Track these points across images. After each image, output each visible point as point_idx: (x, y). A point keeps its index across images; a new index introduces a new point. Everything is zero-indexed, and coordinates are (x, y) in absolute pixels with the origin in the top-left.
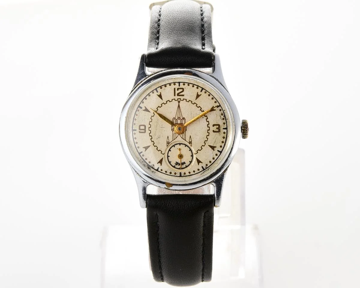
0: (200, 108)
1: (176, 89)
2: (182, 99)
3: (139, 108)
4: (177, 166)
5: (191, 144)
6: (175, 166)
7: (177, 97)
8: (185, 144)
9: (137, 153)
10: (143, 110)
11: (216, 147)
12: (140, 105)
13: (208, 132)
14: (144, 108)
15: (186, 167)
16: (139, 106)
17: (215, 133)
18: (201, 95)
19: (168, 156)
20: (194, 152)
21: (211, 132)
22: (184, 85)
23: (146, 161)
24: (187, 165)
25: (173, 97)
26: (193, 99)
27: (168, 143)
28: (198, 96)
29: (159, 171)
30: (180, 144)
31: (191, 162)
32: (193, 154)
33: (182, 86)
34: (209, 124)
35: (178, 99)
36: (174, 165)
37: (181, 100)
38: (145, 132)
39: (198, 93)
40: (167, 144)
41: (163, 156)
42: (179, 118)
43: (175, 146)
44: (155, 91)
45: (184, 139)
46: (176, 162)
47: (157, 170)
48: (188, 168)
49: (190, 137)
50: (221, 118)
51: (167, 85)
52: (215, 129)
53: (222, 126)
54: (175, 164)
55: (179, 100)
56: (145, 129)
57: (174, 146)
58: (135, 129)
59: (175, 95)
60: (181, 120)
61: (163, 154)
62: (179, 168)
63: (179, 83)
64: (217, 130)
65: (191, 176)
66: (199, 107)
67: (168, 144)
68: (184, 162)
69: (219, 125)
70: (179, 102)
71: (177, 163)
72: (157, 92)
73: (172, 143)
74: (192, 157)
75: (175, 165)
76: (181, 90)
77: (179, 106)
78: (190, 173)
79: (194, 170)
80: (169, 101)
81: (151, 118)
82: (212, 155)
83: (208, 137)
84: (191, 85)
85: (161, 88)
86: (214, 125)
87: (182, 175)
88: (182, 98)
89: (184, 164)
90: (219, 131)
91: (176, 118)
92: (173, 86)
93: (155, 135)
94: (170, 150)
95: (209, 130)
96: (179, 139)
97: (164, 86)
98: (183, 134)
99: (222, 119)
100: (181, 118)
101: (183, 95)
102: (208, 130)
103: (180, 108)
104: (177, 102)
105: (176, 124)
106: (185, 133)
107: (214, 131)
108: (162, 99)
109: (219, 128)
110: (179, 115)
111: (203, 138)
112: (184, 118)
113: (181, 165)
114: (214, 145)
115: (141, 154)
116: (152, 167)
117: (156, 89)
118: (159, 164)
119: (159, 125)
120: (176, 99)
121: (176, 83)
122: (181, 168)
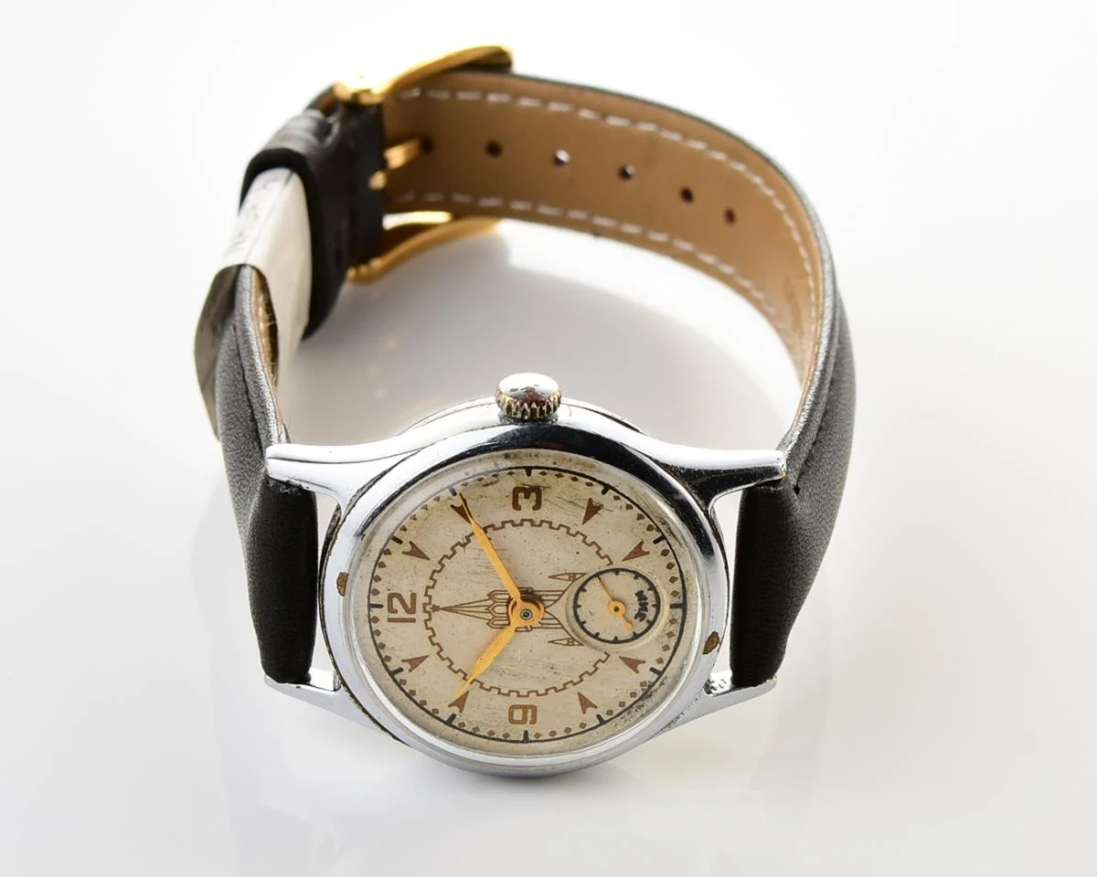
0: (458, 548)
1: (392, 616)
2: (426, 600)
3: (453, 723)
4: (650, 614)
5: (577, 576)
6: (648, 621)
7: (420, 615)
8: (575, 592)
9: (599, 728)
10: (461, 711)
11: (590, 500)
12: (442, 721)
13: (540, 525)
14: (455, 710)
15: (652, 587)
16: (449, 723)
17: (543, 502)
18: (411, 543)
19: (616, 641)
20: (603, 564)
21: (537, 516)
22: (376, 592)
23: (628, 704)
24: (648, 587)
25: (420, 625)
26: (425, 568)
27: (571, 642)
28: (416, 552)
29: (665, 669)
30: (576, 606)
31: (637, 575)
32: (611, 567)
33: (382, 599)
34: (512, 522)
35: (425, 611)
36: (644, 625)
37: (430, 604)
38: (534, 709)
39: (404, 553)
40: (573, 645)
41: (614, 657)
42: (489, 609)
43: (582, 620)
44: (398, 677)
45: (560, 596)
46: (636, 618)
47: (660, 673)
48: (657, 582)
49: (554, 577)
50: (492, 483)
51: (378, 642)
52: (527, 504)
53: (520, 479)
54: (641, 620)
55: (428, 608)
56: (525, 708)
57: (582, 624)
58: (523, 733)
59: (414, 620)
60: (495, 602)
61: (609, 656)
62: (654, 609)
63: (371, 606)
64: (533, 495)
65: (684, 573)
66: (453, 549)
67: (576, 643)
68: (636, 594)
69: (516, 491)
70: (436, 608)
71: (641, 615)
72: (401, 670)
73: (573, 631)
74: (621, 573)
75: (645, 621)
76: (396, 601)
77: (449, 609)
78: (673, 580)
79: (665, 567)
80: (430, 638)
81: (486, 690)
82: (617, 512)
83: (555, 525)
84: (379, 572)
85: (388, 658)
86: (516, 506)
87: (680, 601)
88: (421, 599)
89: (644, 594)
90: (537, 490)
91: (490, 616)
92: (382, 625)
93: (544, 678)
94: (596, 636)
95: (531, 521)
96: (560, 610)
97: (381, 651)
98: (544, 598)
99: (495, 481)
100: (491, 602)
101: (414, 596)
102: (533, 525)
103: (456, 606)
104: (435, 615)
105: (508, 617)
106: (539, 594)
107: (537, 506)
108: (425, 658)
109: (528, 491)
110: (478, 609)
111: (558, 538)
112: (488, 595)
113: (647, 604)
114: (583, 508)
115: (606, 718)
116: (650, 687)
117: (392, 674)
118: (640, 667)
119: (510, 668)
120: (427, 616)
121: (372, 615)
122: (654, 603)
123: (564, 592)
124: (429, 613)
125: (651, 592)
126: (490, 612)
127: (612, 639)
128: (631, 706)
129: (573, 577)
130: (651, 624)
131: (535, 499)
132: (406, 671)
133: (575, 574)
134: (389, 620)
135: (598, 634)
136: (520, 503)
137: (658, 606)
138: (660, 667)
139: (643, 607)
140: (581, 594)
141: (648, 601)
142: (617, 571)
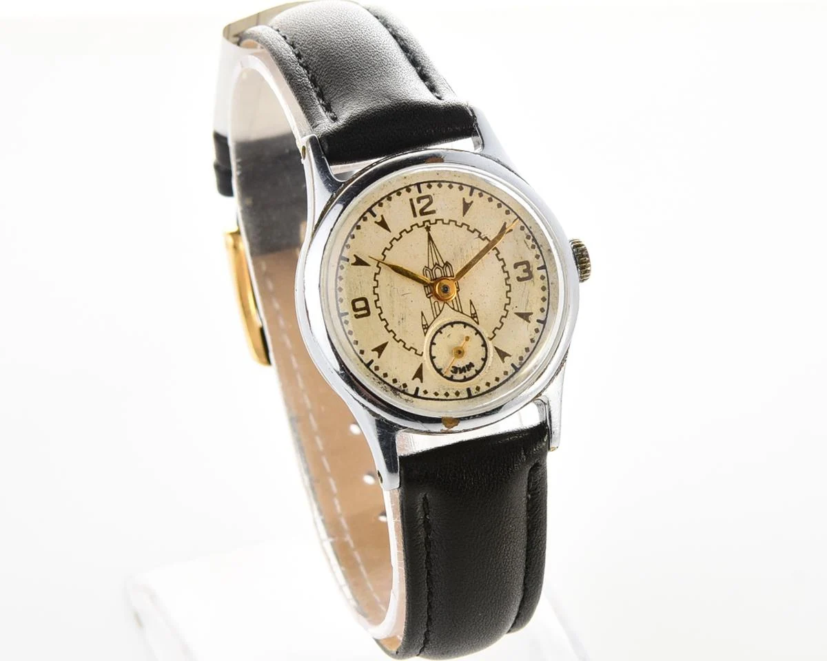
0: (476, 234)
1: (415, 202)
2: (433, 221)
3: (341, 261)
4: (459, 376)
5: (475, 319)
6: (452, 376)
7: (420, 219)
8: (462, 321)
9: (363, 364)
10: (353, 264)
11: (532, 314)
12: (342, 253)
13: (507, 284)
14: (353, 260)
15: (478, 372)
16: (341, 258)
17: (523, 283)
18: (472, 202)
19: (432, 358)
20: (486, 335)
21: (513, 281)
22: (429, 187)
23: (386, 379)
24: (478, 369)
25: (414, 221)
26: (457, 215)
27: (426, 327)
28: (466, 206)
29: (420, 397)
30: (452, 324)
31: (485, 360)
32: (487, 340)
33: (425, 191)
34: (505, 265)
35: (424, 222)
36: (449, 374)
37: (430, 224)
38: (368, 314)
39: (464, 199)
40: (424, 329)
41: (421, 359)
42: (436, 265)
43: (442, 331)
44: (368, 215)
45: (458, 311)
46: (453, 367)
47: (416, 395)
48: (482, 374)
49: (471, 303)
50: (527, 246)
51: (392, 196)
52: (520, 272)
53: (535, 264)
54: (452, 371)
55: (427, 224)
56: (367, 308)
57: (440, 331)
58: (345, 312)
59: (415, 215)
60: (443, 268)
61: (421, 355)
62: (462, 378)
63: (418, 185)
64: (527, 275)
65: (494, 391)
66: (475, 230)
67: (426, 331)
68: (471, 363)
69: (527, 263)
70: (428, 229)
71: (455, 370)
72: (374, 215)
73: (434, 327)
74: (484, 348)
75: (452, 374)
76: (427, 201)
77: (430, 238)
78: (488, 384)
79: (496, 376)
80: (405, 230)
81: (375, 278)
82: (528, 333)
83: (509, 295)
84: (445, 185)
85: (381, 205)
86: (516, 266)
87: (473, 393)
88: (432, 218)
89: (472, 368)
90: (531, 277)
92: (406, 196)
93: (393, 316)
94: (432, 343)
95: (509, 278)
96: (448, 315)
97: (386, 199)
99: (530, 247)
100: (442, 265)
101: (433, 212)
102: (506, 279)
103: (433, 242)
104: (423, 230)
105: (434, 279)
107: (519, 279)
108: (389, 230)
109: (528, 270)
110: (435, 258)
111: (500, 299)
112: (447, 262)
113: (465, 372)
114: (526, 309)
115: (372, 367)
116: (404, 392)
117: (370, 210)
118: (418, 380)
119: (395, 290)
120: (421, 224)
121: (412, 188)
122: (467, 377)
123: (462, 313)
124: (424, 225)
125: (474, 373)
126: (434, 266)
127: (433, 355)
128: (385, 383)
129: (474, 316)
130: (451, 379)
131: (525, 276)
132: (374, 219)
133: (477, 317)
134: (411, 200)
135: (435, 344)
136: (519, 267)
137: (465, 379)
138: (421, 394)
139: (462, 370)
140: (462, 325)
141: (467, 372)
142: (484, 345)
